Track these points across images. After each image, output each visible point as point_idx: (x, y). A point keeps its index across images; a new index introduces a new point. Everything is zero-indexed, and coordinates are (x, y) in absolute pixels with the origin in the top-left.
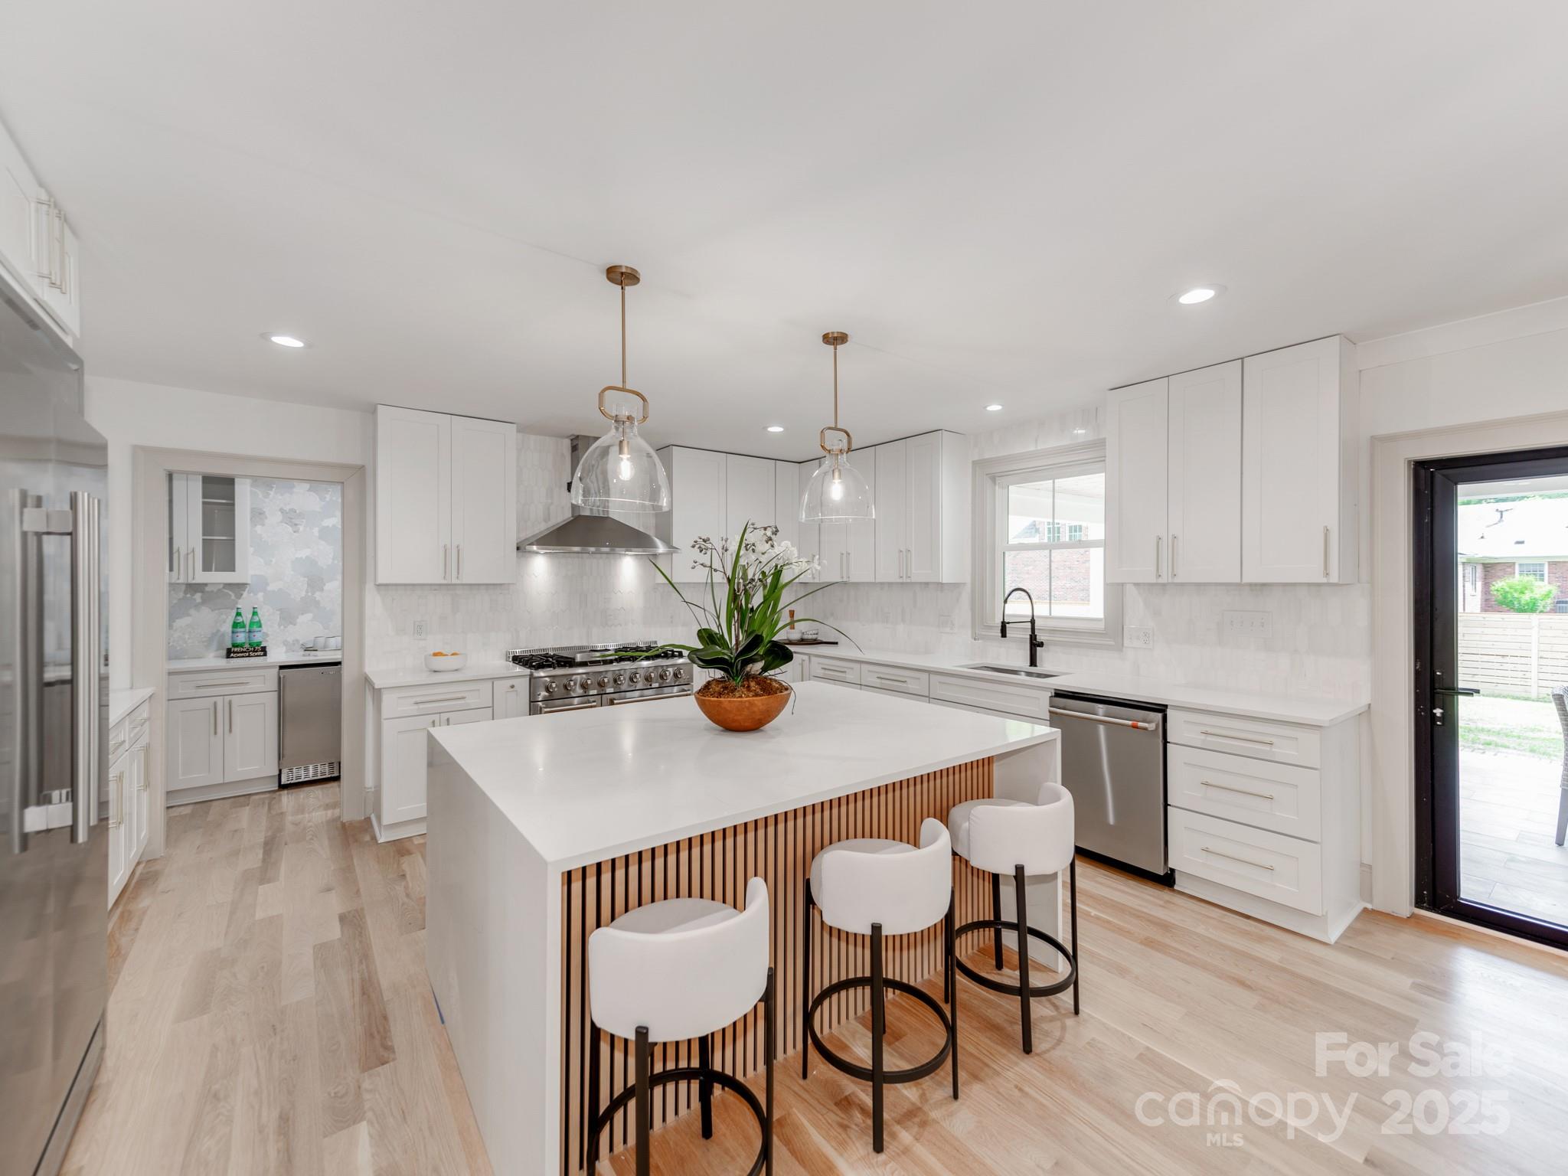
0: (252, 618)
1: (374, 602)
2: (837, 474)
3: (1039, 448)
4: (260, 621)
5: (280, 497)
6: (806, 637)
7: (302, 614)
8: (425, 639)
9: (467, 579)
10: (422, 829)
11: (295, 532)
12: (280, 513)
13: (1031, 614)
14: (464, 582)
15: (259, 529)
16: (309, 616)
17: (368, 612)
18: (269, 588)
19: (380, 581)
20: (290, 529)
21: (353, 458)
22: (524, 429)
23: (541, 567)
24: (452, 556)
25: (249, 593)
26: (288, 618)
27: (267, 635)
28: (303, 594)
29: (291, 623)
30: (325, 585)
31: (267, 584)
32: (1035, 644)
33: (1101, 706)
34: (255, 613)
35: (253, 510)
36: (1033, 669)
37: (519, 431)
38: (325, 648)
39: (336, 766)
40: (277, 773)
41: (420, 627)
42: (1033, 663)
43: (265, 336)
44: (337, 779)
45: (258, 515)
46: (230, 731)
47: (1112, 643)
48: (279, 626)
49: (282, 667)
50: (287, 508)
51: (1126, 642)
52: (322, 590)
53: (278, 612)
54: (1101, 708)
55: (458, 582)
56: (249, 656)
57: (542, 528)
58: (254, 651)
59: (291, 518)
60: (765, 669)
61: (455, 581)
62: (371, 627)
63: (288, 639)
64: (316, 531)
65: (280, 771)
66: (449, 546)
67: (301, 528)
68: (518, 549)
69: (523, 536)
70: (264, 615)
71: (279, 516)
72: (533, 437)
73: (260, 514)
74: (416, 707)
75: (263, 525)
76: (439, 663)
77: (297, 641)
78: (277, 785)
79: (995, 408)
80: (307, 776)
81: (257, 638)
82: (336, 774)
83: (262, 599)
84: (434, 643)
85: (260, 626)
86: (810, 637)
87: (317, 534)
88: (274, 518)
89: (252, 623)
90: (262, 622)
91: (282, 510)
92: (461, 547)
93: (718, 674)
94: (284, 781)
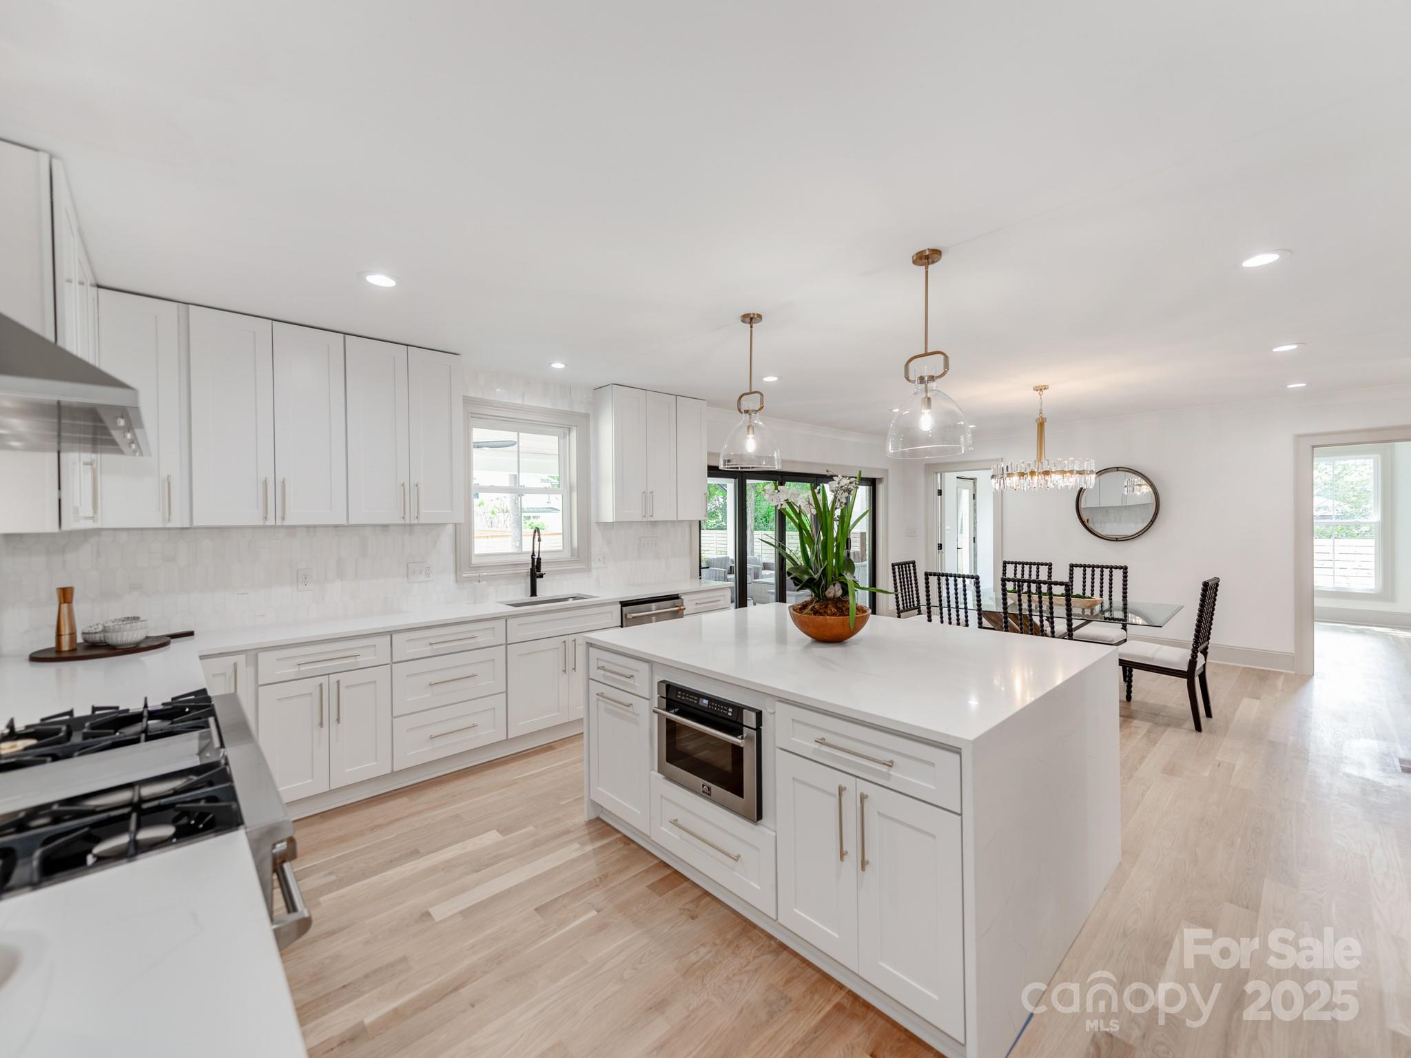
3: (526, 403)
13: (532, 550)
33: (653, 604)
36: (534, 599)
42: (534, 593)
47: (585, 567)
51: (593, 565)
54: (653, 605)
79: (558, 365)
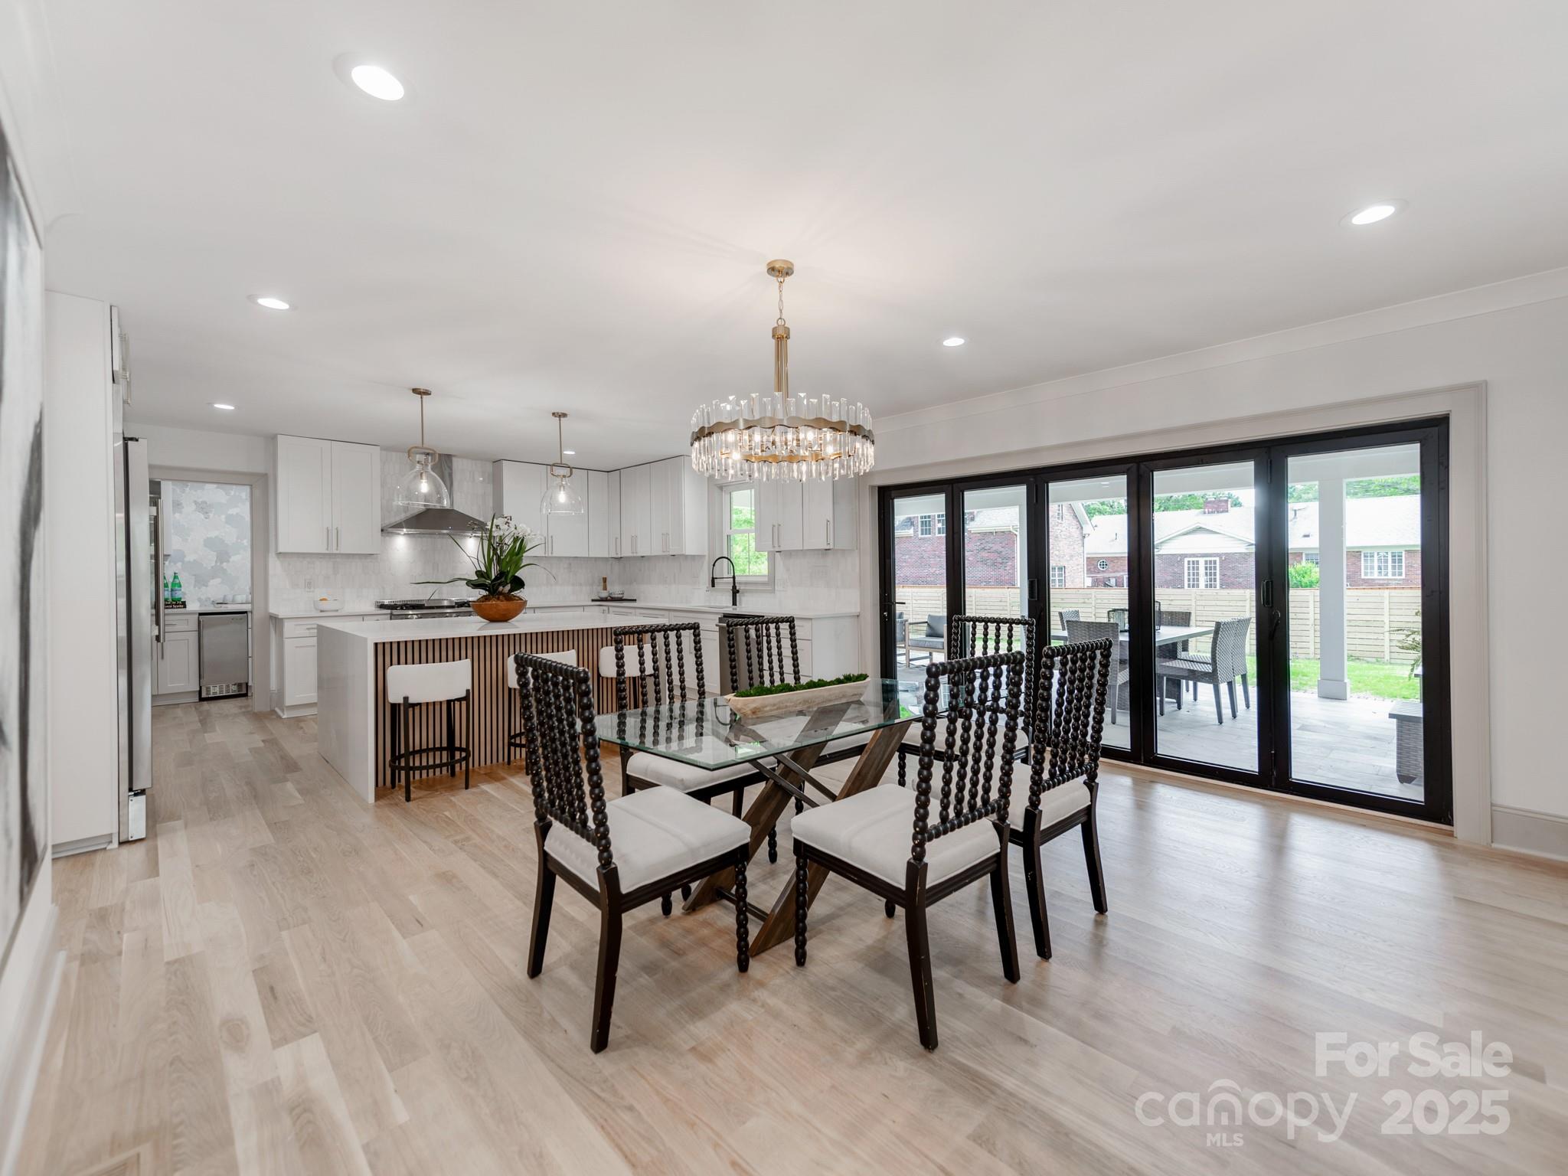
0: (173, 581)
1: (275, 566)
2: (562, 489)
4: (180, 583)
5: (194, 493)
6: (613, 596)
7: (213, 579)
8: (313, 592)
9: (344, 550)
10: (313, 711)
11: (206, 518)
12: (193, 504)
14: (342, 552)
15: (177, 515)
16: (218, 580)
17: (271, 572)
18: (187, 559)
19: (281, 550)
20: (202, 516)
21: (259, 469)
22: (386, 449)
23: (401, 544)
24: (332, 534)
25: (170, 562)
26: (201, 581)
27: (184, 594)
28: (213, 564)
29: (204, 585)
30: (230, 557)
31: (185, 556)
32: (735, 592)
34: (176, 577)
35: (173, 502)
37: (381, 449)
38: (233, 602)
39: (244, 686)
40: (198, 689)
41: (310, 583)
42: (734, 604)
43: (211, 404)
44: (246, 695)
45: (177, 505)
46: (163, 658)
47: (771, 589)
48: (195, 587)
49: (200, 614)
50: (200, 500)
52: (228, 561)
53: (193, 577)
55: (338, 552)
56: (172, 608)
57: (402, 517)
58: (176, 604)
59: (203, 508)
60: (511, 590)
61: (335, 552)
62: (273, 583)
63: (202, 597)
64: (223, 517)
65: (201, 687)
66: (330, 528)
67: (211, 515)
68: (382, 530)
69: (387, 522)
70: (182, 579)
71: (194, 507)
72: (394, 454)
73: (178, 505)
74: (307, 631)
75: (181, 512)
76: (324, 605)
77: (209, 599)
78: (198, 698)
80: (221, 692)
81: (178, 595)
82: (244, 692)
83: (180, 567)
84: (319, 593)
85: (180, 586)
86: (616, 596)
87: (224, 520)
88: (189, 508)
89: (173, 584)
90: (182, 584)
91: (196, 502)
92: (339, 529)
93: (484, 593)
94: (204, 695)
